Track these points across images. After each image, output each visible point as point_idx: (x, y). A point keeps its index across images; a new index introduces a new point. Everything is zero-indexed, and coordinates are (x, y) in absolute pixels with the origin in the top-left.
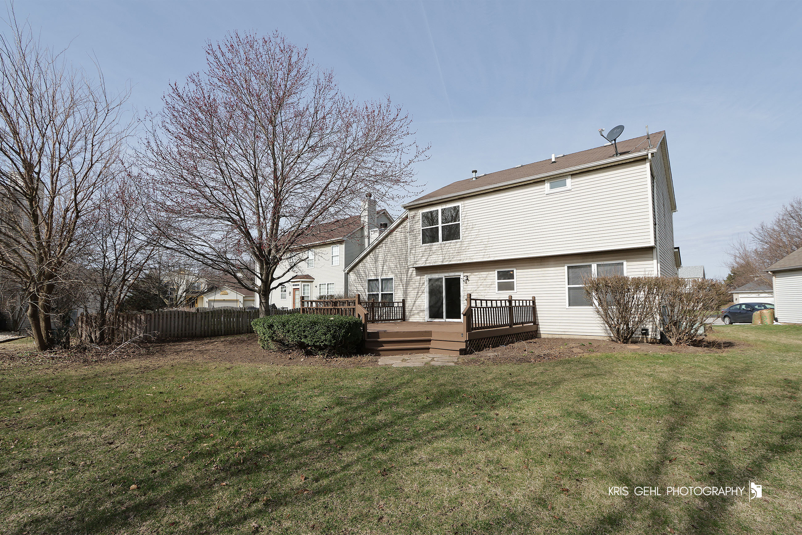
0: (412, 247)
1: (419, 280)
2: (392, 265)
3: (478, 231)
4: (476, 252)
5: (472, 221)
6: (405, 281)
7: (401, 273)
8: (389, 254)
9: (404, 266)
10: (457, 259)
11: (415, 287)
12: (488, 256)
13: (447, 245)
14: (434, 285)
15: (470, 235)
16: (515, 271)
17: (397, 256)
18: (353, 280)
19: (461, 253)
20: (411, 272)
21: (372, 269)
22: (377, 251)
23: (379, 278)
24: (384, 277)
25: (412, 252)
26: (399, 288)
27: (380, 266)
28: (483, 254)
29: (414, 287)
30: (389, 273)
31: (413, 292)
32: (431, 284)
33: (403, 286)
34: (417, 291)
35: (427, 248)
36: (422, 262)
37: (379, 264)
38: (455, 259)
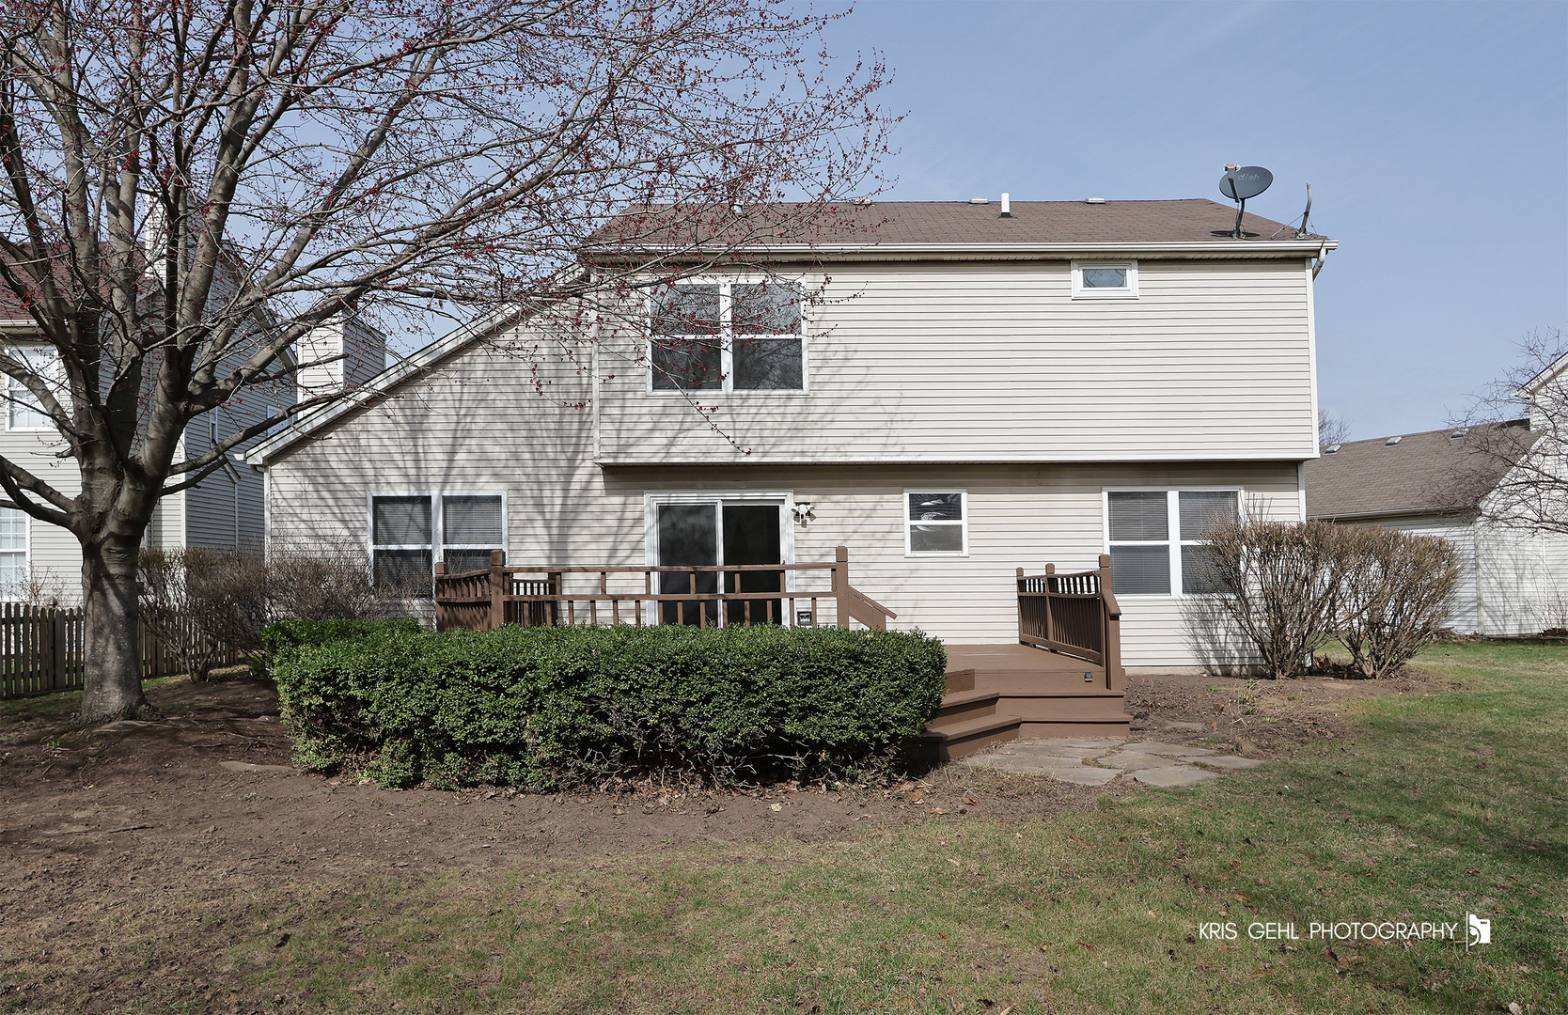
0: (609, 395)
1: (618, 508)
2: (495, 451)
3: (864, 371)
4: (857, 433)
5: (844, 340)
6: (558, 509)
7: (539, 482)
8: (481, 411)
9: (551, 456)
10: (792, 448)
11: (604, 531)
12: (898, 448)
13: (752, 402)
14: (681, 525)
15: (837, 379)
16: (964, 496)
17: (519, 419)
18: (288, 495)
19: (805, 433)
20: (585, 478)
21: (397, 457)
22: (422, 392)
23: (435, 493)
24: (458, 490)
25: (608, 411)
26: (530, 531)
27: (435, 449)
28: (883, 441)
29: (597, 531)
30: (483, 479)
31: (593, 546)
32: (667, 524)
33: (548, 527)
34: (609, 546)
35: (670, 403)
36: (654, 449)
37: (433, 442)
38: (783, 448)
